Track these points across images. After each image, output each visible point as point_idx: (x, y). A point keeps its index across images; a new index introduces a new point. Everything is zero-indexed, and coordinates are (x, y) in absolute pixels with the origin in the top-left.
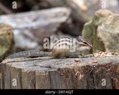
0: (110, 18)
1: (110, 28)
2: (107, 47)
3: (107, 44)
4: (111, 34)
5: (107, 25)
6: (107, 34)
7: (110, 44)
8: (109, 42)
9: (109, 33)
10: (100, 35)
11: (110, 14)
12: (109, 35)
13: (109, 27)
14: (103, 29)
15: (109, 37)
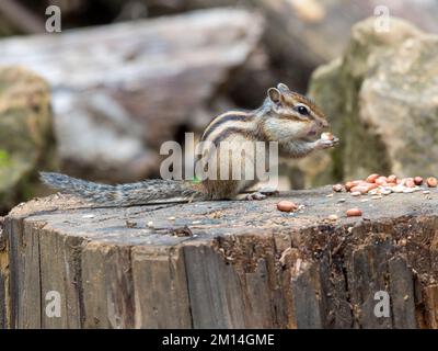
0: (409, 49)
1: (406, 87)
2: (397, 157)
3: (395, 145)
4: (412, 110)
5: (396, 74)
6: (396, 108)
7: (407, 146)
8: (402, 138)
9: (404, 104)
10: (370, 111)
11: (407, 36)
12: (403, 112)
14: (383, 89)
15: (404, 119)
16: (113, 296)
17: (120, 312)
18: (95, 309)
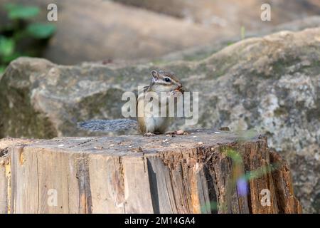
0: (53, 73)
1: (58, 92)
2: (59, 129)
3: (57, 123)
4: (64, 104)
5: (50, 86)
6: (55, 103)
7: (64, 123)
8: (61, 118)
9: (59, 101)
10: (40, 105)
11: (49, 67)
12: (60, 106)
13: (58, 90)
14: (46, 93)
15: (61, 109)
16: (111, 181)
17: (115, 189)
18: (98, 188)
